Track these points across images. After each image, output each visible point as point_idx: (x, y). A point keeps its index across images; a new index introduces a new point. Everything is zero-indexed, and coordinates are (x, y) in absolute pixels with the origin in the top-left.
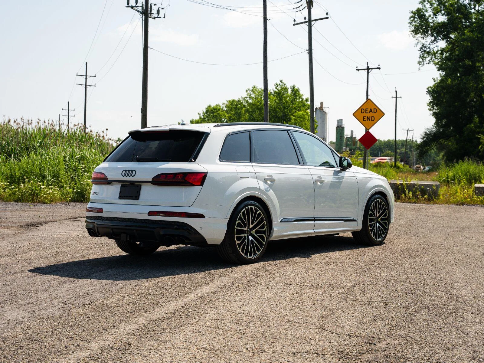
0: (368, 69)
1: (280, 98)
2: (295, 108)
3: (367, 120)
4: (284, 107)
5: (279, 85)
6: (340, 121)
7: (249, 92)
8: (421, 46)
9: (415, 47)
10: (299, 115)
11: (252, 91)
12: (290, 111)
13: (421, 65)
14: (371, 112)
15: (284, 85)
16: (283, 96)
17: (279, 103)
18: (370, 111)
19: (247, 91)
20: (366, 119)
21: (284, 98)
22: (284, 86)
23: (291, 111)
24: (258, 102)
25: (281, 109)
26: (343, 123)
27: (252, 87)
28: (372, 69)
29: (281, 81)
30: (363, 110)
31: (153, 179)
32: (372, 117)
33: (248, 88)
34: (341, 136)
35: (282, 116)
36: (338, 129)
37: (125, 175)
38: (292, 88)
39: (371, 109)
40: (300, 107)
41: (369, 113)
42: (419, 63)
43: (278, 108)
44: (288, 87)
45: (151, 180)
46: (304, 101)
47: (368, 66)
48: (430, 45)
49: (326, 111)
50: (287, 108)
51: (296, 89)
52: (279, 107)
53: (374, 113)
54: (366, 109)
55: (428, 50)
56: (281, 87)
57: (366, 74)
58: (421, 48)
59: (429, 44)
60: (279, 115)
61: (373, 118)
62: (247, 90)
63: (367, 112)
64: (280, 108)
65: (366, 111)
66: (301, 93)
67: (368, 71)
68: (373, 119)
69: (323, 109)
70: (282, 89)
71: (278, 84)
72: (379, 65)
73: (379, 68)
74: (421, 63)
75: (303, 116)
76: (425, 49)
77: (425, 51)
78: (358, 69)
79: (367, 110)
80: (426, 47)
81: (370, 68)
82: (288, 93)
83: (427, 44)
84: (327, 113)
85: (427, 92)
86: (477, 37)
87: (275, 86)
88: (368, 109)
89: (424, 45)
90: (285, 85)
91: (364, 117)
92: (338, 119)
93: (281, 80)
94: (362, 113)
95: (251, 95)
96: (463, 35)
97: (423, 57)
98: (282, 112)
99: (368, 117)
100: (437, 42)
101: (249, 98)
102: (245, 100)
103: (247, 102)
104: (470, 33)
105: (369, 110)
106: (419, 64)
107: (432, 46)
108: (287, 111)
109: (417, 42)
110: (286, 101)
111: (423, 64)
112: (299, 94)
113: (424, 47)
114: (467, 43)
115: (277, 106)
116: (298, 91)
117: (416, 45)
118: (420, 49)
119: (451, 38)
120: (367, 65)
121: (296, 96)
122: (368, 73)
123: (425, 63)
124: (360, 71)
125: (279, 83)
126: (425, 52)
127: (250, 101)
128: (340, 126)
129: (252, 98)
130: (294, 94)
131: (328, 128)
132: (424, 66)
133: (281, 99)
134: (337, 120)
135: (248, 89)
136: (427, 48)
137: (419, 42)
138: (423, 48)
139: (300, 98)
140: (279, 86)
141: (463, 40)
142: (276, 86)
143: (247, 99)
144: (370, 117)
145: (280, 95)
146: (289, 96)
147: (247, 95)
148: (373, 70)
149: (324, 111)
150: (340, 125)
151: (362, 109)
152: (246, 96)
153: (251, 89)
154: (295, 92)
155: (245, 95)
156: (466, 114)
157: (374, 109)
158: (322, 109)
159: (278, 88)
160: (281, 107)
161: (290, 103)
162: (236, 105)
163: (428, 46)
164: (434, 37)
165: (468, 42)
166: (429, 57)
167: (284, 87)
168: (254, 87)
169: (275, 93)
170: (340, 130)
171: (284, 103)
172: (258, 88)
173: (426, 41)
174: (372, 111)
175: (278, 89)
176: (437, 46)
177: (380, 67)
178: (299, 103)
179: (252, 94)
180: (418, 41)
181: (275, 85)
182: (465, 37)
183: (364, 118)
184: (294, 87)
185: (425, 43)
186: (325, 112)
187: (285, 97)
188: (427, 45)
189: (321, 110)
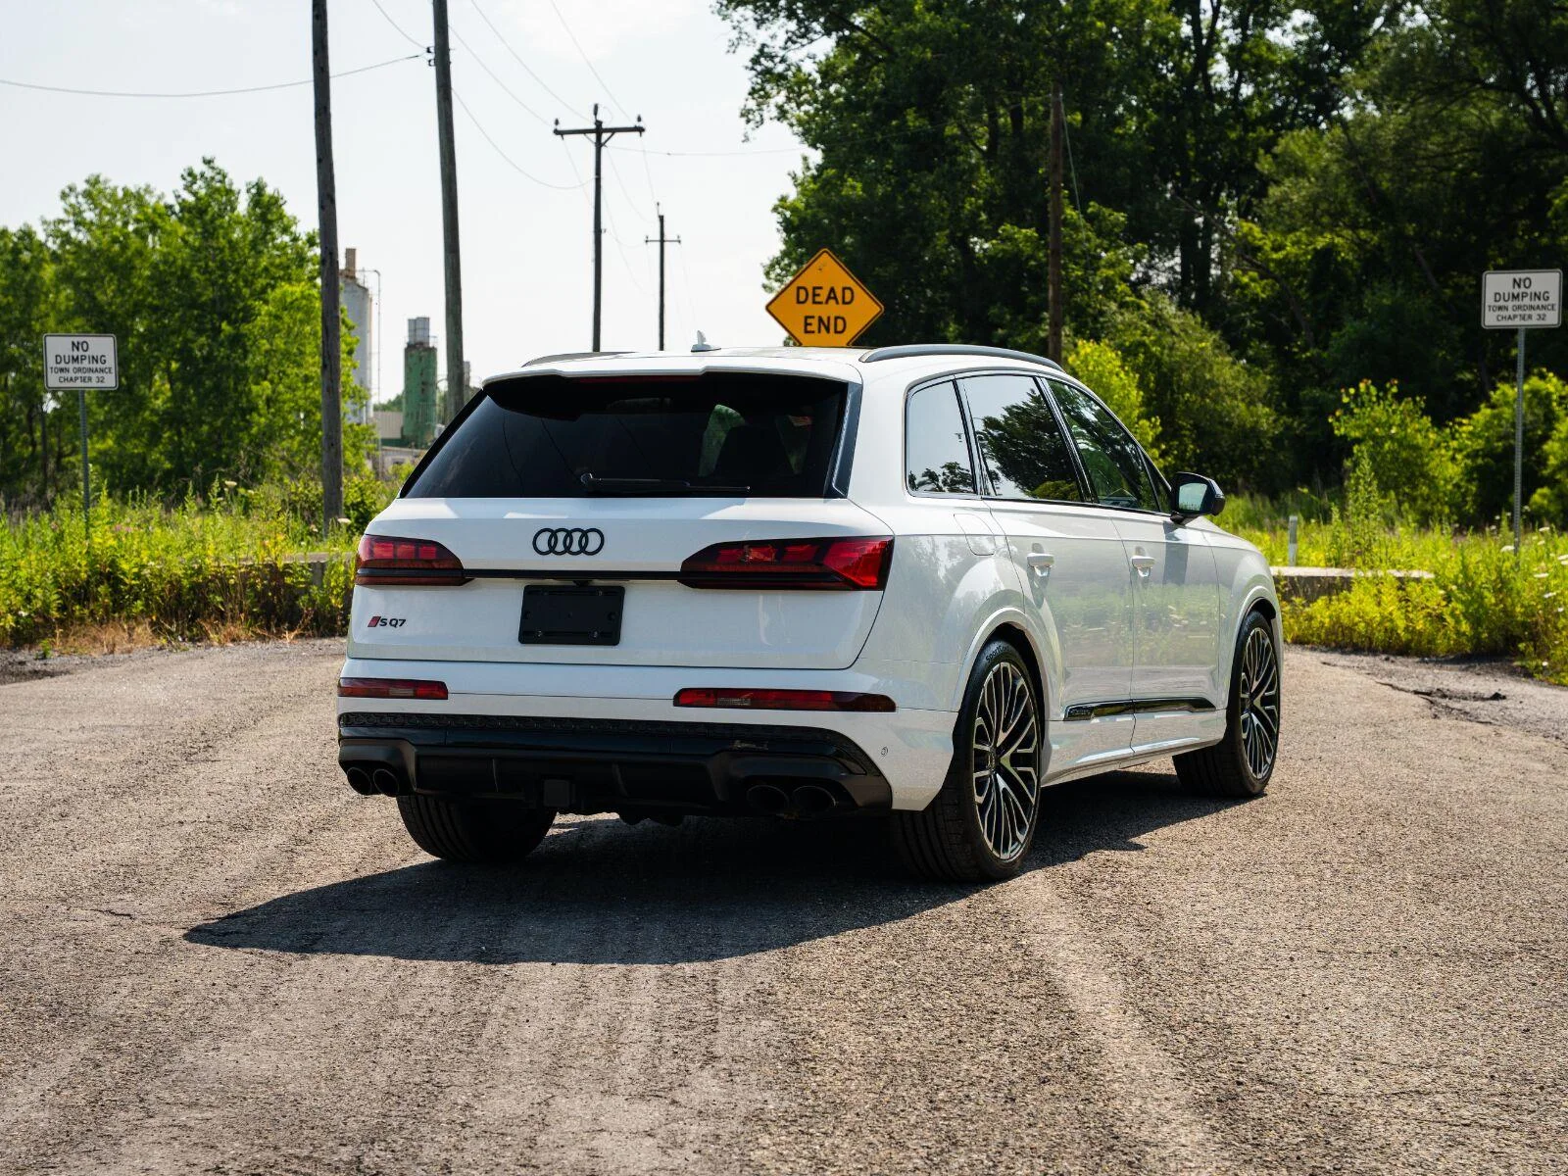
0: (599, 130)
1: (205, 231)
2: (266, 269)
3: (816, 330)
4: (222, 265)
5: (202, 175)
6: (420, 325)
7: (72, 200)
8: (754, 51)
9: (731, 54)
10: (289, 300)
11: (87, 194)
12: (248, 284)
13: (752, 124)
14: (832, 302)
15: (218, 177)
16: (218, 222)
17: (198, 250)
18: (829, 298)
19: (64, 196)
20: (814, 327)
21: (223, 227)
22: (220, 181)
23: (252, 283)
24: (115, 240)
25: (211, 273)
26: (431, 333)
27: (87, 181)
28: (613, 131)
29: (208, 162)
30: (802, 293)
31: (685, 563)
32: (836, 318)
33: (69, 183)
34: (423, 383)
35: (213, 301)
36: (411, 356)
37: (552, 550)
38: (254, 191)
39: (832, 290)
40: (288, 267)
41: (827, 302)
42: (746, 114)
43: (200, 267)
44: (235, 187)
45: (678, 569)
46: (300, 243)
47: (599, 118)
48: (785, 48)
49: (366, 286)
50: (237, 272)
51: (272, 197)
52: (202, 264)
53: (844, 303)
54: (814, 288)
55: (780, 68)
56: (208, 186)
57: (593, 149)
58: (756, 61)
59: (782, 44)
60: (200, 295)
61: (840, 322)
62: (67, 191)
63: (817, 299)
64: (205, 271)
65: (814, 295)
66: (288, 210)
67: (599, 138)
68: (840, 328)
69: (357, 275)
70: (213, 192)
71: (197, 171)
72: (639, 119)
73: (640, 130)
74: (751, 117)
75: (304, 302)
76: (770, 64)
77: (768, 71)
78: (560, 128)
79: (818, 291)
80: (771, 57)
81: (604, 126)
82: (233, 209)
83: (776, 47)
84: (370, 292)
85: (779, 226)
86: (959, 30)
87: (184, 179)
88: (821, 288)
89: (766, 50)
90: (224, 177)
91: (806, 318)
92: (414, 317)
93: (208, 158)
94: (799, 302)
95: (81, 212)
96: (907, 21)
97: (759, 93)
98: (214, 284)
99: (821, 320)
100: (812, 41)
101: (77, 224)
102: (59, 231)
103: (66, 238)
104: (933, 13)
105: (824, 294)
106: (744, 119)
107: (795, 55)
108: (235, 281)
109: (738, 36)
110: (230, 242)
111: (758, 118)
112: (281, 217)
113: (765, 57)
114: (924, 52)
115: (194, 261)
116: (275, 202)
117: (734, 46)
118: (750, 65)
119: (853, 28)
120: (595, 114)
121: (269, 223)
122: (599, 145)
123: (766, 115)
124: (565, 136)
125: (199, 168)
126: (768, 75)
127: (81, 236)
128: (421, 344)
129: (88, 226)
130: (263, 218)
131: (374, 350)
132: (762, 127)
133: (209, 233)
134: (410, 320)
135: (71, 189)
136: (777, 60)
137: (744, 37)
138: (762, 60)
139: (285, 230)
140: (200, 183)
141: (911, 39)
142: (189, 179)
143: (64, 228)
144: (829, 318)
145: (208, 217)
146: (241, 223)
147: (66, 211)
148: (617, 135)
149: (360, 282)
150: (419, 339)
151: (799, 288)
152: (63, 216)
153: (82, 187)
154: (266, 207)
155: (57, 210)
156: (920, 308)
157: (844, 289)
158: (353, 278)
159: (195, 187)
160: (211, 264)
161: (246, 251)
162: (16, 251)
163: (781, 53)
164: (795, 21)
165: (925, 45)
166: (778, 93)
167: (218, 185)
168: (94, 182)
169: (185, 207)
170: (420, 359)
171: (222, 250)
172: (111, 184)
173: (770, 33)
174: (835, 298)
175: (195, 194)
176: (812, 57)
177: (641, 124)
178: (283, 248)
179: (85, 207)
180: (740, 33)
181: (185, 175)
182: (917, 28)
183: (809, 321)
184: (260, 188)
185: (769, 42)
186: (365, 290)
187: (226, 225)
188: (777, 49)
189: (349, 281)
